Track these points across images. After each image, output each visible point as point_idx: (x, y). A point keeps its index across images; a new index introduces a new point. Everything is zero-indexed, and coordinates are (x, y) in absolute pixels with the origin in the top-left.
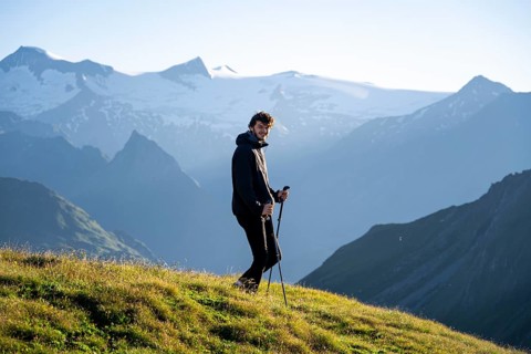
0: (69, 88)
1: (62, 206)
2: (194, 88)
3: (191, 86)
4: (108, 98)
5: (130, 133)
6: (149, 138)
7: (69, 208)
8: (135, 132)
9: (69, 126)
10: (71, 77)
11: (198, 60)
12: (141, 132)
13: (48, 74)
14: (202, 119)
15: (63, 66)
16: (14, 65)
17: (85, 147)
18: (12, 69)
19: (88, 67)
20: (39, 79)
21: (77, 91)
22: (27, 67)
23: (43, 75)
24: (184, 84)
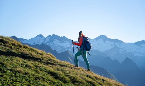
0: (112, 45)
1: (108, 74)
2: (142, 47)
3: (141, 47)
4: (121, 48)
5: (126, 57)
6: (130, 59)
7: (110, 74)
8: (127, 57)
9: (111, 54)
10: (112, 43)
11: (144, 40)
12: (129, 57)
13: (107, 42)
14: (144, 55)
15: (111, 40)
16: (99, 39)
17: (115, 60)
18: (98, 40)
19: (117, 41)
20: (105, 43)
21: (114, 46)
22: (102, 40)
23: (106, 42)
24: (140, 46)
